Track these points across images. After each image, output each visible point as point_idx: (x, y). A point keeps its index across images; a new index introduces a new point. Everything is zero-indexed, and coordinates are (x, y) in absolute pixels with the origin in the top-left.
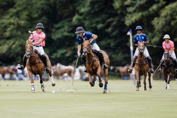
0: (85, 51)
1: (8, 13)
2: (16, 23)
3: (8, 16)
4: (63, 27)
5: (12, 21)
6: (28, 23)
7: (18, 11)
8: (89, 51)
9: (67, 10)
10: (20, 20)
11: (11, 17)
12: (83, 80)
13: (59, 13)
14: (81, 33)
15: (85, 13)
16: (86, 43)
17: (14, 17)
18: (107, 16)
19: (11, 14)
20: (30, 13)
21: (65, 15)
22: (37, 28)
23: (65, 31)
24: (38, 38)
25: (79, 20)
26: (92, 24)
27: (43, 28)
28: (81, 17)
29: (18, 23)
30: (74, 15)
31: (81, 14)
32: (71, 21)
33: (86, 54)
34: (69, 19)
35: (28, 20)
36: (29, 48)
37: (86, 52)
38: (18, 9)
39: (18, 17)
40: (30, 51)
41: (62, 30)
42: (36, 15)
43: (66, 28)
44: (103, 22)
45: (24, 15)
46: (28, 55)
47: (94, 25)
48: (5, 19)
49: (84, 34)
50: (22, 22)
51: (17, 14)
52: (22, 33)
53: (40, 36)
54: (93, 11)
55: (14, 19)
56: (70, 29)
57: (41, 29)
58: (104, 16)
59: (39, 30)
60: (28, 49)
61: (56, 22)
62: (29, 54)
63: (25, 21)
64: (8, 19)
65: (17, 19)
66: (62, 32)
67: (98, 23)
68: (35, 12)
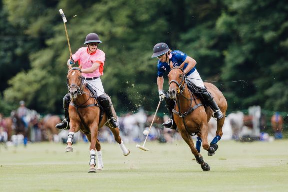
0: (172, 91)
1: (92, 13)
2: (106, 33)
3: (91, 20)
4: (198, 38)
5: (100, 27)
6: (131, 31)
7: (112, 9)
8: (182, 89)
9: (205, 6)
10: (115, 27)
11: (98, 20)
12: (237, 141)
13: (191, 12)
14: (165, 56)
15: (241, 12)
16: (175, 73)
17: (103, 21)
18: (283, 16)
19: (97, 15)
20: (135, 12)
21: (203, 15)
22: (88, 44)
23: (201, 47)
24: (91, 63)
25: (229, 25)
26: (254, 32)
27: (99, 43)
28: (233, 20)
29: (111, 33)
30: (219, 15)
31: (233, 14)
32: (213, 27)
33: (175, 97)
34: (210, 23)
35: (130, 27)
36: (75, 79)
37: (174, 92)
38: (111, 4)
39: (112, 20)
40: (76, 85)
41: (196, 44)
42: (145, 17)
43: (204, 40)
44: (276, 28)
45: (123, 16)
46: (73, 94)
47: (258, 34)
48: (85, 24)
49: (170, 57)
50: (119, 31)
51: (110, 16)
52: (120, 51)
53: (94, 58)
54: (255, 8)
55: (104, 25)
56: (212, 43)
57: (96, 46)
58: (276, 16)
59: (91, 47)
60: (73, 83)
61: (185, 30)
62: (76, 92)
63: (125, 29)
64: (92, 25)
65: (108, 24)
66: (196, 49)
67: (265, 29)
68: (143, 10)
